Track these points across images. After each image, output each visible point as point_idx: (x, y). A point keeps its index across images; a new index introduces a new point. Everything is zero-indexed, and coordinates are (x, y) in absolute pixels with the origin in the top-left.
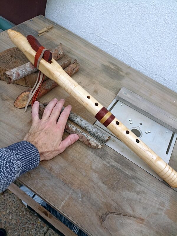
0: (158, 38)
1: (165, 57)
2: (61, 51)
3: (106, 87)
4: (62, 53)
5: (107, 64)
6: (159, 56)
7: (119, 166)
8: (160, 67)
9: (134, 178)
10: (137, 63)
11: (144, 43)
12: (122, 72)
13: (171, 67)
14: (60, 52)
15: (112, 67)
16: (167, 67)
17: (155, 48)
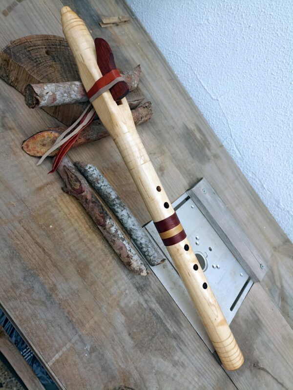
0: (283, 125)
1: (279, 156)
2: (136, 82)
3: (179, 167)
4: (136, 86)
5: (192, 127)
6: (272, 150)
7: (160, 311)
8: (265, 167)
9: (176, 337)
10: (234, 143)
11: (259, 121)
12: (209, 149)
13: (281, 175)
14: (133, 83)
15: (198, 136)
16: (276, 171)
17: (272, 136)
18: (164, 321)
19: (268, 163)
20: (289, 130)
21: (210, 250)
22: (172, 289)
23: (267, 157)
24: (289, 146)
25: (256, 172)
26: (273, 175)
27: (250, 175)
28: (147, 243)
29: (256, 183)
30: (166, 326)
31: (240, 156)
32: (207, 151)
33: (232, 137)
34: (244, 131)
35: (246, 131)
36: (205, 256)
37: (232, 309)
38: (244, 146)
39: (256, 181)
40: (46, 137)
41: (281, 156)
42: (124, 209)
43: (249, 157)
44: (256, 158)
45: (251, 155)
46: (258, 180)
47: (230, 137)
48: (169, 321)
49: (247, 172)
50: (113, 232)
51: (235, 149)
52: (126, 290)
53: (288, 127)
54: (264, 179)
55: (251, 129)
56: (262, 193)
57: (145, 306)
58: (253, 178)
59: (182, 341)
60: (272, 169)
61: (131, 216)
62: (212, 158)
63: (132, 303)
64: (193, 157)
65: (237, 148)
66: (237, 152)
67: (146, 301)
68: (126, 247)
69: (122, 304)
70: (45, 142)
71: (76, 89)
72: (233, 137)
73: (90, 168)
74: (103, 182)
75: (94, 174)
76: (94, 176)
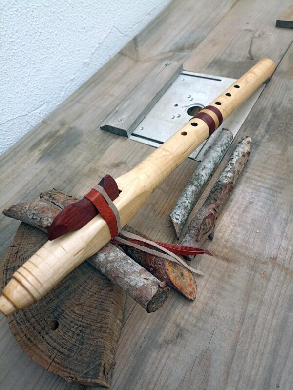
7: (263, 125)
18: (268, 120)
19: (51, 71)
20: (17, 44)
21: (177, 105)
22: (238, 123)
23: (45, 73)
24: (34, 45)
25: (60, 87)
26: (61, 67)
27: (63, 94)
28: (219, 146)
29: (70, 87)
30: (271, 118)
31: (45, 105)
32: (61, 132)
33: (27, 115)
34: (20, 100)
35: (20, 97)
36: (186, 108)
37: (220, 80)
38: (35, 100)
39: (68, 87)
40: (174, 274)
41: (43, 56)
42: (199, 174)
43: (46, 94)
44: (46, 86)
45: (44, 91)
46: (67, 85)
47: (26, 117)
48: (266, 117)
49: (60, 97)
50: (231, 174)
51: (38, 111)
52: (265, 153)
53: (14, 44)
54: (65, 78)
55: (17, 91)
56: (79, 81)
57: (267, 136)
58: (66, 91)
59: (273, 105)
60: (56, 67)
61: (202, 167)
62: (66, 127)
63: (272, 146)
64: (79, 143)
65: (37, 108)
66: (41, 108)
67: (263, 137)
68: (237, 160)
69: (279, 152)
70: (179, 274)
71: (112, 254)
72: (26, 113)
73: (177, 219)
74: (185, 202)
75: (181, 213)
76: (183, 213)
